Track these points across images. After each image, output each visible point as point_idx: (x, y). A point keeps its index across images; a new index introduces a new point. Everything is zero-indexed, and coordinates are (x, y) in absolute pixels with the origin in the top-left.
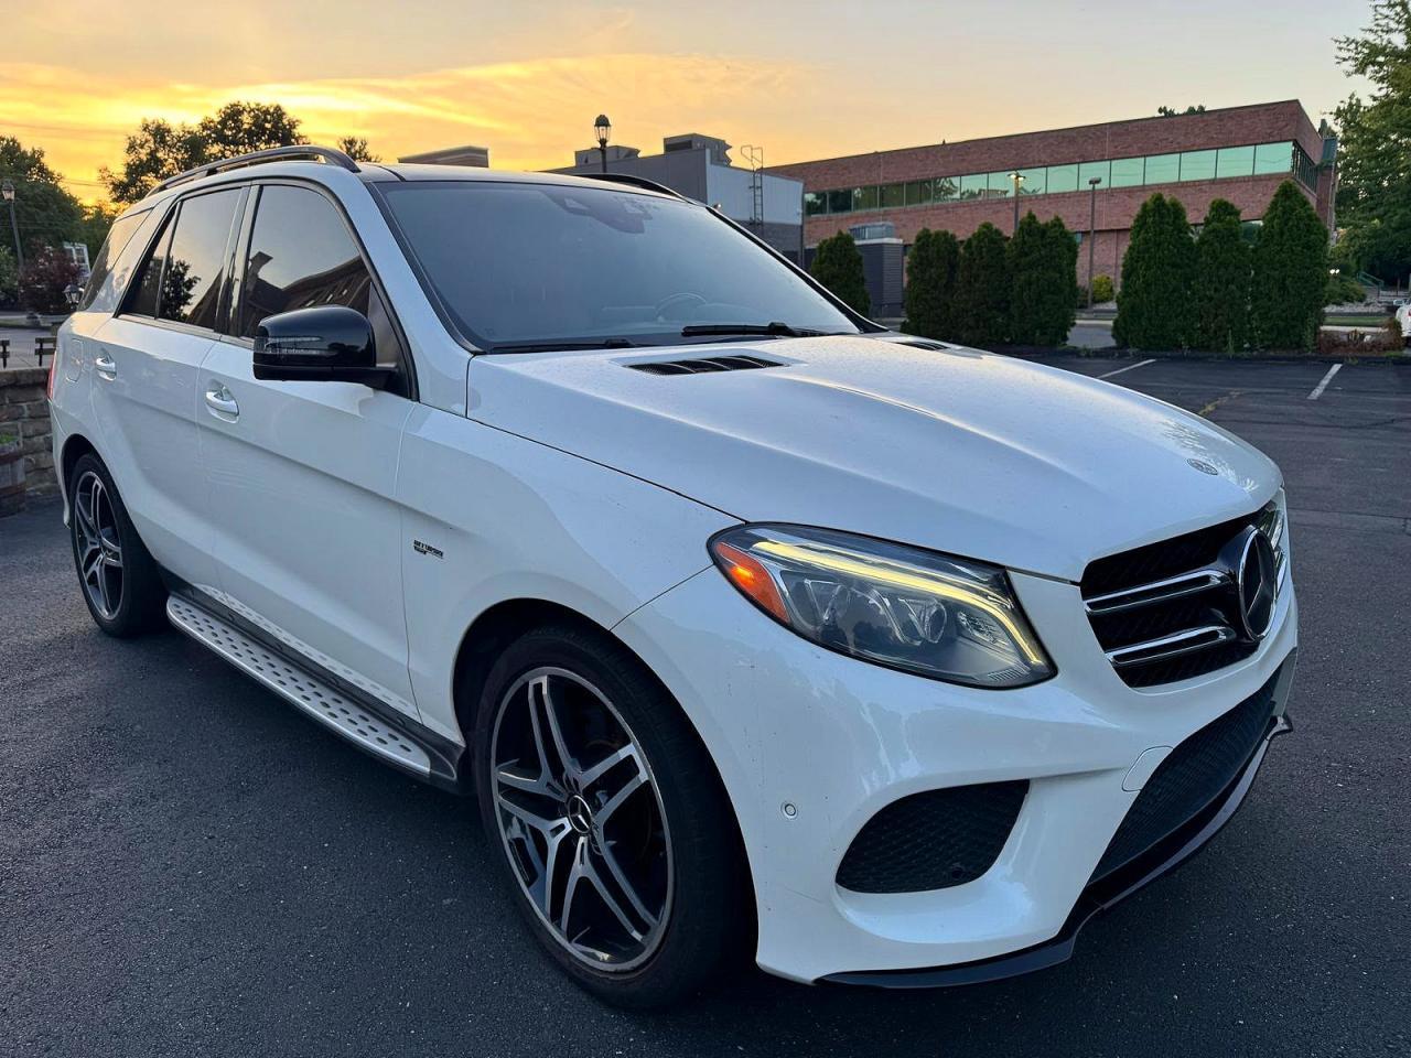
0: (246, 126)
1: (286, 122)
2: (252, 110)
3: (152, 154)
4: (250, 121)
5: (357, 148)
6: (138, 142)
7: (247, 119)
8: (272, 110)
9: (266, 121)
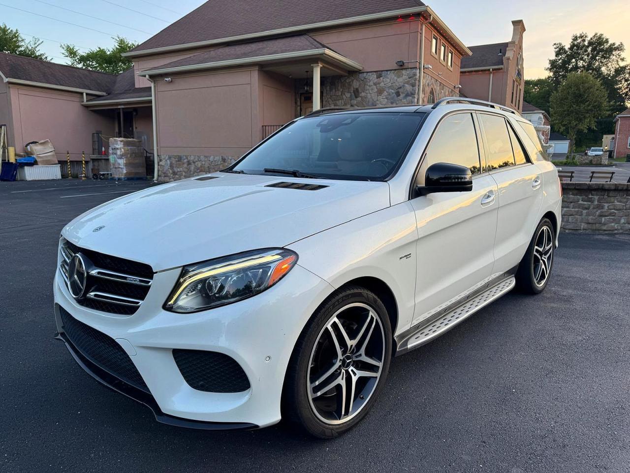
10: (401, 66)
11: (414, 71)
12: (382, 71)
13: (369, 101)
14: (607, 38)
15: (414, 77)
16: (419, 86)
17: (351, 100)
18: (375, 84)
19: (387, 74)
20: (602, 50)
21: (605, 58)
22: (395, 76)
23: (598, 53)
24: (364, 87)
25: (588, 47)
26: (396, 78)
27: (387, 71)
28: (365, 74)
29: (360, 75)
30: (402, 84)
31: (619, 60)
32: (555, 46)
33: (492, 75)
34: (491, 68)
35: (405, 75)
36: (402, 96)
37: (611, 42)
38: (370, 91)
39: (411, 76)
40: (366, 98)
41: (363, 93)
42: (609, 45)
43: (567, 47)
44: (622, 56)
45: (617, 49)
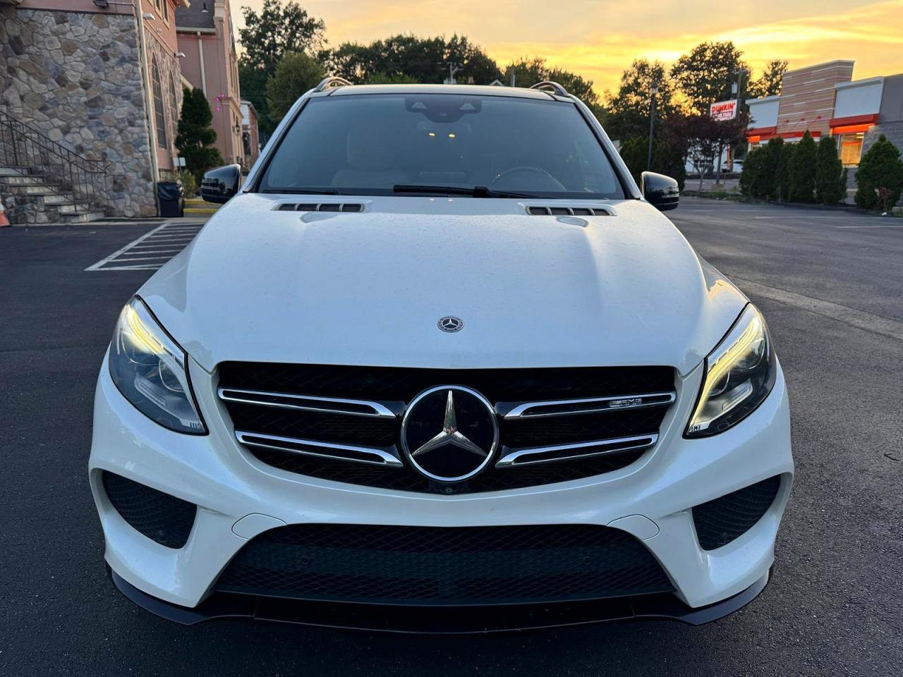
0: (707, 58)
1: (733, 53)
2: (713, 48)
3: (636, 79)
4: (710, 55)
5: (780, 67)
6: (629, 73)
7: (708, 54)
8: (725, 47)
9: (720, 54)
10: (103, 7)
11: (130, 20)
12: (67, 12)
13: (46, 64)
14: (305, 9)
15: (132, 31)
16: (140, 47)
17: (6, 58)
18: (55, 33)
19: (78, 19)
20: (301, 25)
21: (306, 36)
22: (94, 24)
23: (297, 29)
24: (32, 36)
25: (284, 18)
26: (96, 28)
27: (76, 12)
28: (30, 13)
29: (19, 12)
30: (110, 40)
31: (322, 41)
32: (243, 10)
33: (200, 42)
34: (199, 30)
35: (113, 25)
36: (113, 61)
37: (310, 16)
38: (47, 45)
39: (124, 28)
40: (40, 56)
41: (31, 47)
42: (308, 19)
43: (259, 14)
44: (325, 37)
45: (317, 26)
